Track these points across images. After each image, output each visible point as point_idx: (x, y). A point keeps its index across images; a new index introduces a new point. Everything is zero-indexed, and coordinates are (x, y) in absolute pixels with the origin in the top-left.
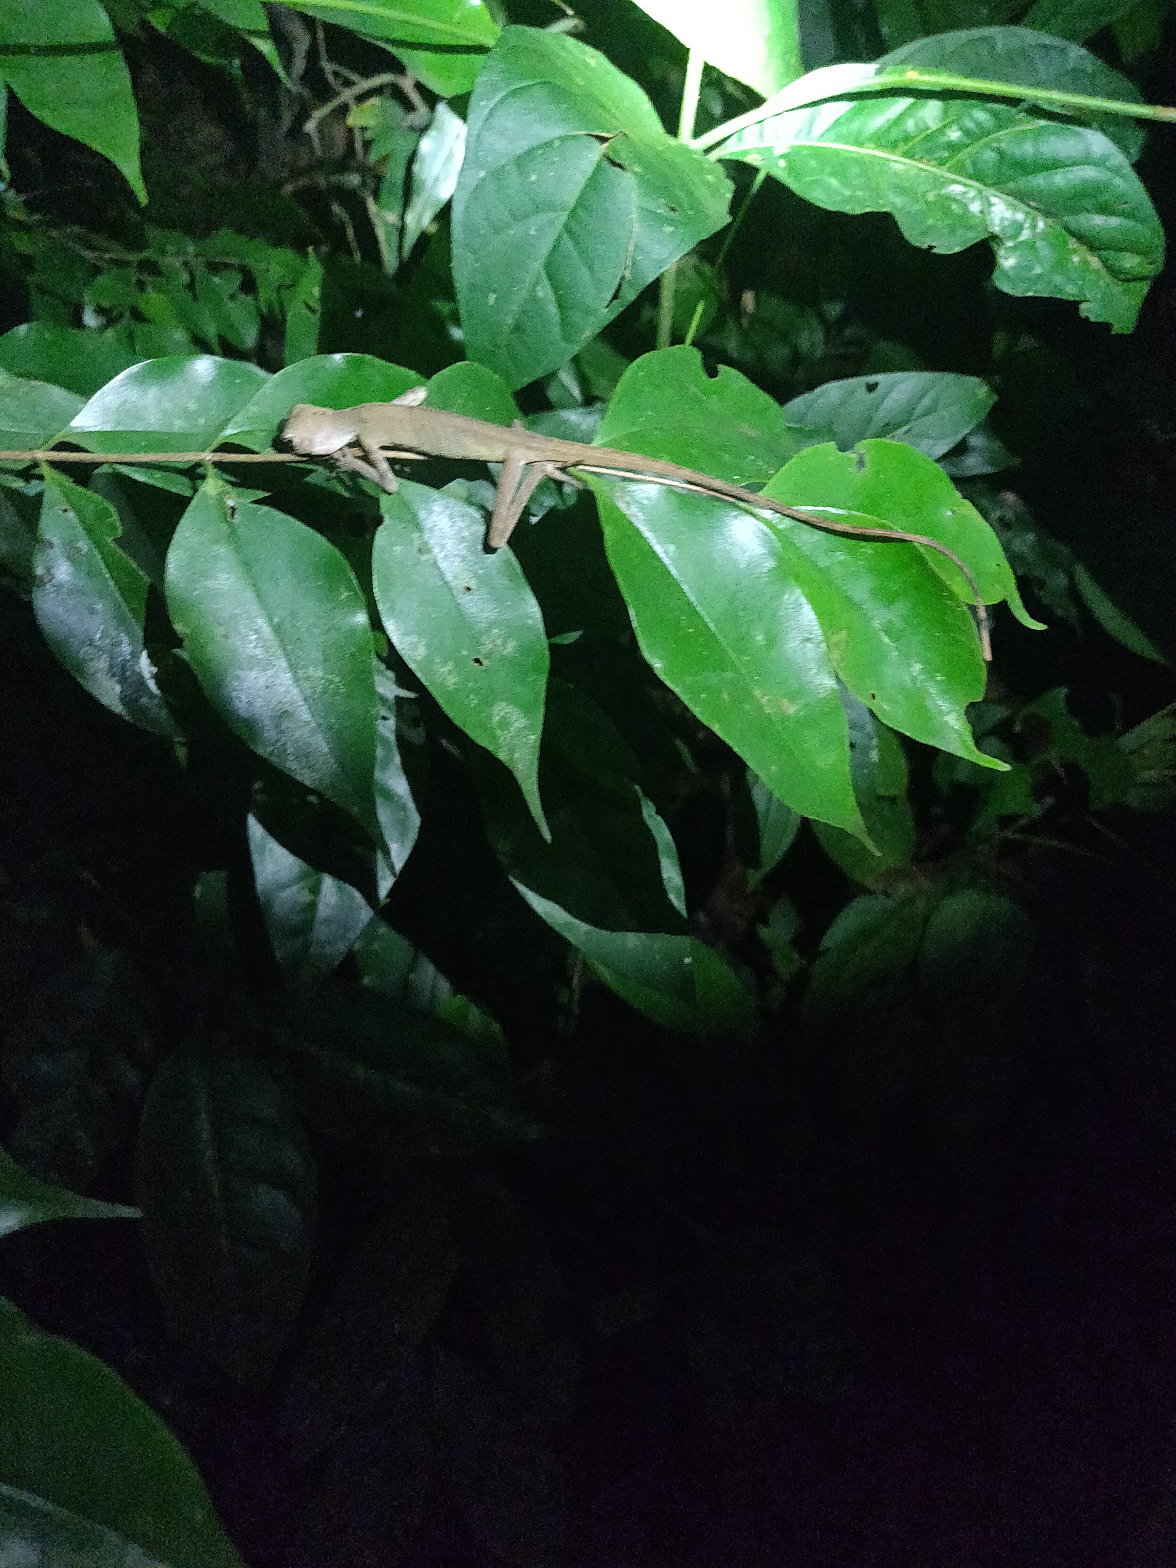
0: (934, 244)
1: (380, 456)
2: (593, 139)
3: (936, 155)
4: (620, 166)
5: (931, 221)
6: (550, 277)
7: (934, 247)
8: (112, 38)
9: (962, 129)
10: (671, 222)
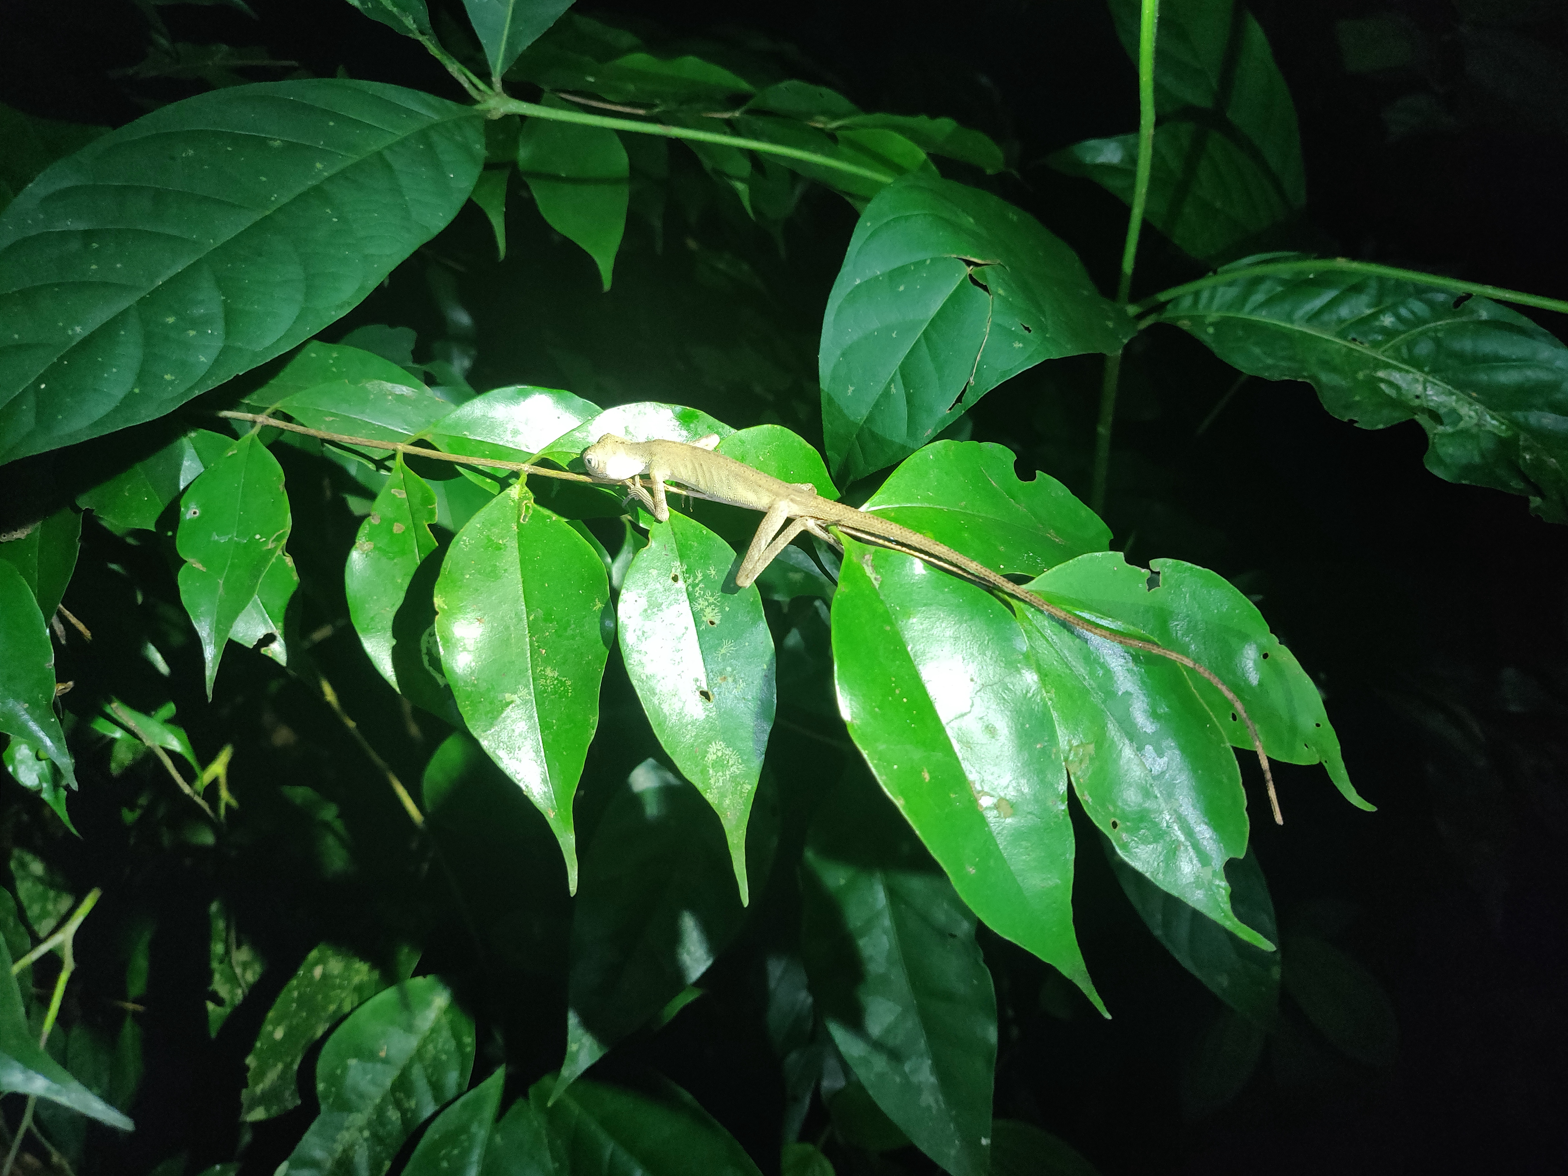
0: (1356, 419)
1: (661, 489)
2: (961, 262)
3: (1370, 338)
4: (985, 288)
5: (1357, 398)
6: (903, 376)
7: (1356, 422)
8: (626, 173)
9: (1399, 317)
10: (1022, 339)
